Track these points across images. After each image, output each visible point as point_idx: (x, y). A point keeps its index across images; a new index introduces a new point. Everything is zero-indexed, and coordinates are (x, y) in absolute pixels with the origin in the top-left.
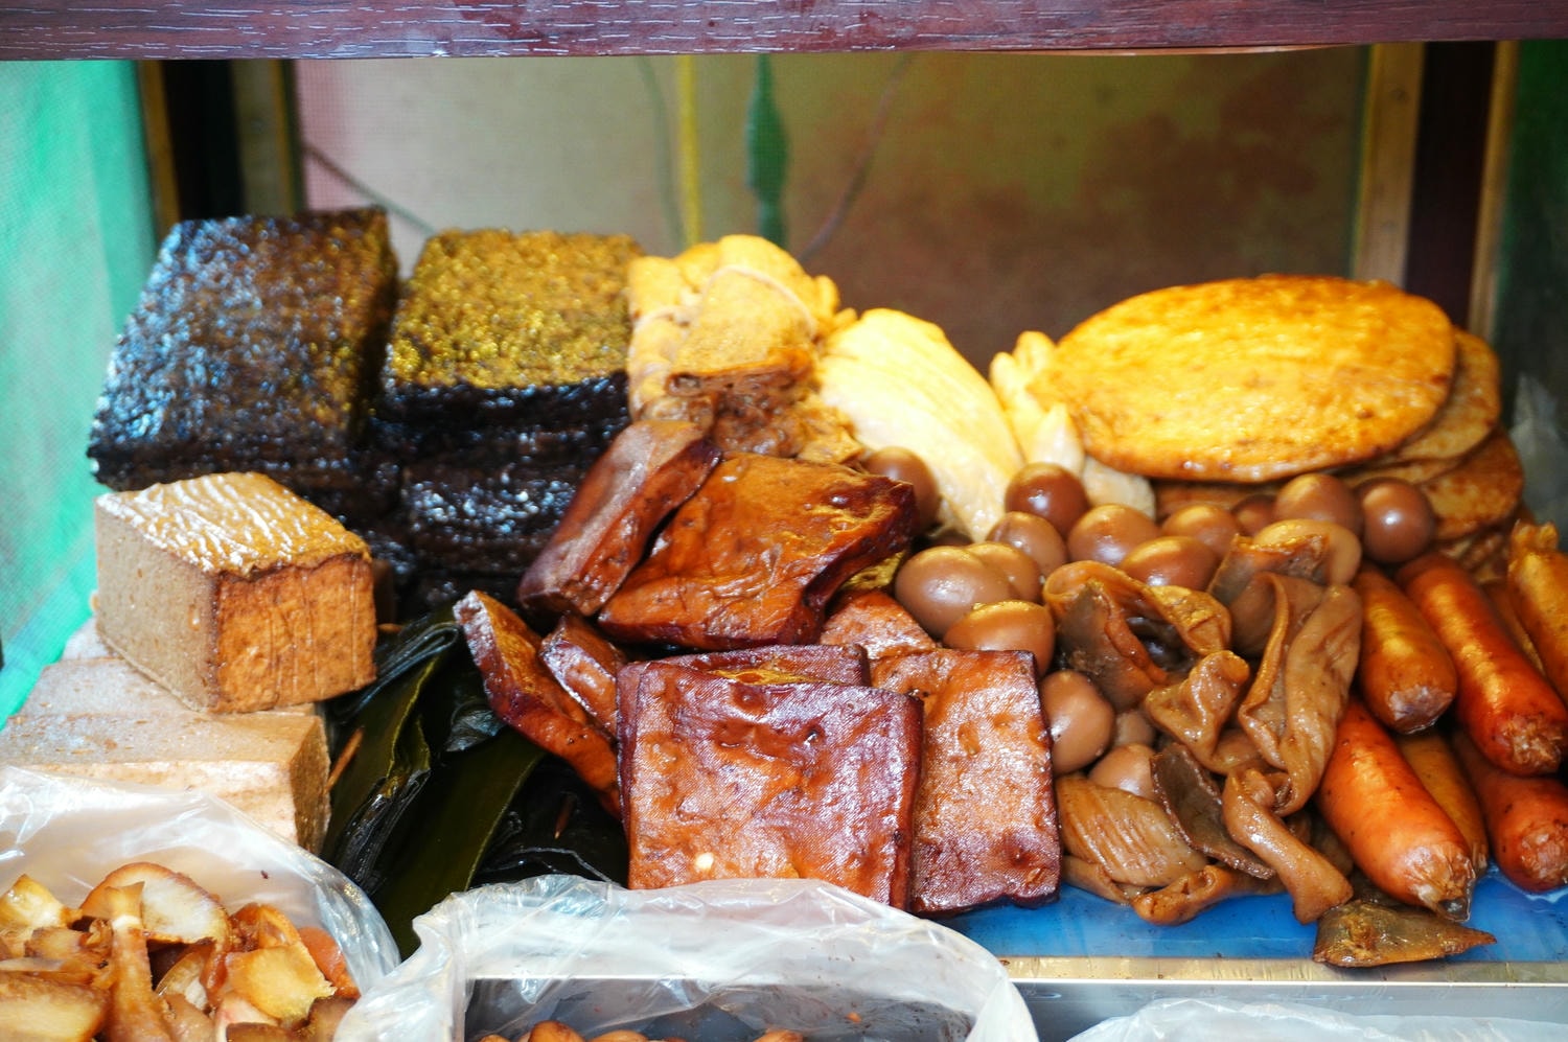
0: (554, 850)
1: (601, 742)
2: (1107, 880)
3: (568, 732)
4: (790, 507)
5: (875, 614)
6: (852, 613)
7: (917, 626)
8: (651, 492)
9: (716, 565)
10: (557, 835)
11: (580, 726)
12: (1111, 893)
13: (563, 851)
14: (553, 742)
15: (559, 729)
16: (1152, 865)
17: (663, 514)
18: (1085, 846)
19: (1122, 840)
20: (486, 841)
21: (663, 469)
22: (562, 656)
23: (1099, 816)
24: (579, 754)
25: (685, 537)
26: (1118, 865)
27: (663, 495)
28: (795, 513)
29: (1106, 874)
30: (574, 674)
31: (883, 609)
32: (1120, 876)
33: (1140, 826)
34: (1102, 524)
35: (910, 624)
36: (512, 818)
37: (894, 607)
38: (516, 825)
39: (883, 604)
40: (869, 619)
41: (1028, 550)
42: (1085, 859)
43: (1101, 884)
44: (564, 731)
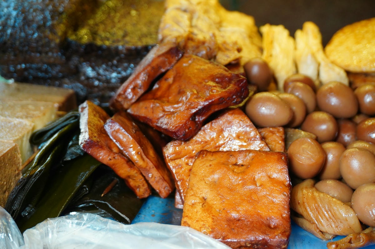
0: (99, 201)
1: (123, 160)
2: (318, 231)
3: (109, 156)
4: (200, 80)
5: (235, 118)
6: (227, 117)
7: (251, 123)
8: (154, 64)
9: (170, 98)
10: (102, 195)
11: (115, 153)
12: (320, 235)
13: (103, 202)
14: (103, 159)
15: (105, 154)
16: (337, 227)
17: (158, 74)
18: (310, 216)
19: (325, 215)
20: (70, 197)
21: (159, 56)
22: (111, 126)
23: (316, 205)
24: (114, 164)
25: (165, 85)
26: (322, 225)
27: (159, 67)
28: (201, 83)
29: (318, 228)
30: (115, 133)
31: (239, 115)
32: (323, 229)
33: (332, 211)
34: (331, 88)
35: (249, 123)
36: (85, 188)
37: (244, 115)
38: (86, 190)
39: (239, 114)
40: (233, 120)
41: (301, 96)
42: (310, 221)
43: (316, 232)
44: (107, 155)
